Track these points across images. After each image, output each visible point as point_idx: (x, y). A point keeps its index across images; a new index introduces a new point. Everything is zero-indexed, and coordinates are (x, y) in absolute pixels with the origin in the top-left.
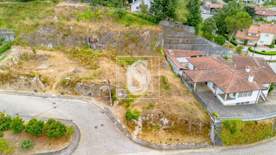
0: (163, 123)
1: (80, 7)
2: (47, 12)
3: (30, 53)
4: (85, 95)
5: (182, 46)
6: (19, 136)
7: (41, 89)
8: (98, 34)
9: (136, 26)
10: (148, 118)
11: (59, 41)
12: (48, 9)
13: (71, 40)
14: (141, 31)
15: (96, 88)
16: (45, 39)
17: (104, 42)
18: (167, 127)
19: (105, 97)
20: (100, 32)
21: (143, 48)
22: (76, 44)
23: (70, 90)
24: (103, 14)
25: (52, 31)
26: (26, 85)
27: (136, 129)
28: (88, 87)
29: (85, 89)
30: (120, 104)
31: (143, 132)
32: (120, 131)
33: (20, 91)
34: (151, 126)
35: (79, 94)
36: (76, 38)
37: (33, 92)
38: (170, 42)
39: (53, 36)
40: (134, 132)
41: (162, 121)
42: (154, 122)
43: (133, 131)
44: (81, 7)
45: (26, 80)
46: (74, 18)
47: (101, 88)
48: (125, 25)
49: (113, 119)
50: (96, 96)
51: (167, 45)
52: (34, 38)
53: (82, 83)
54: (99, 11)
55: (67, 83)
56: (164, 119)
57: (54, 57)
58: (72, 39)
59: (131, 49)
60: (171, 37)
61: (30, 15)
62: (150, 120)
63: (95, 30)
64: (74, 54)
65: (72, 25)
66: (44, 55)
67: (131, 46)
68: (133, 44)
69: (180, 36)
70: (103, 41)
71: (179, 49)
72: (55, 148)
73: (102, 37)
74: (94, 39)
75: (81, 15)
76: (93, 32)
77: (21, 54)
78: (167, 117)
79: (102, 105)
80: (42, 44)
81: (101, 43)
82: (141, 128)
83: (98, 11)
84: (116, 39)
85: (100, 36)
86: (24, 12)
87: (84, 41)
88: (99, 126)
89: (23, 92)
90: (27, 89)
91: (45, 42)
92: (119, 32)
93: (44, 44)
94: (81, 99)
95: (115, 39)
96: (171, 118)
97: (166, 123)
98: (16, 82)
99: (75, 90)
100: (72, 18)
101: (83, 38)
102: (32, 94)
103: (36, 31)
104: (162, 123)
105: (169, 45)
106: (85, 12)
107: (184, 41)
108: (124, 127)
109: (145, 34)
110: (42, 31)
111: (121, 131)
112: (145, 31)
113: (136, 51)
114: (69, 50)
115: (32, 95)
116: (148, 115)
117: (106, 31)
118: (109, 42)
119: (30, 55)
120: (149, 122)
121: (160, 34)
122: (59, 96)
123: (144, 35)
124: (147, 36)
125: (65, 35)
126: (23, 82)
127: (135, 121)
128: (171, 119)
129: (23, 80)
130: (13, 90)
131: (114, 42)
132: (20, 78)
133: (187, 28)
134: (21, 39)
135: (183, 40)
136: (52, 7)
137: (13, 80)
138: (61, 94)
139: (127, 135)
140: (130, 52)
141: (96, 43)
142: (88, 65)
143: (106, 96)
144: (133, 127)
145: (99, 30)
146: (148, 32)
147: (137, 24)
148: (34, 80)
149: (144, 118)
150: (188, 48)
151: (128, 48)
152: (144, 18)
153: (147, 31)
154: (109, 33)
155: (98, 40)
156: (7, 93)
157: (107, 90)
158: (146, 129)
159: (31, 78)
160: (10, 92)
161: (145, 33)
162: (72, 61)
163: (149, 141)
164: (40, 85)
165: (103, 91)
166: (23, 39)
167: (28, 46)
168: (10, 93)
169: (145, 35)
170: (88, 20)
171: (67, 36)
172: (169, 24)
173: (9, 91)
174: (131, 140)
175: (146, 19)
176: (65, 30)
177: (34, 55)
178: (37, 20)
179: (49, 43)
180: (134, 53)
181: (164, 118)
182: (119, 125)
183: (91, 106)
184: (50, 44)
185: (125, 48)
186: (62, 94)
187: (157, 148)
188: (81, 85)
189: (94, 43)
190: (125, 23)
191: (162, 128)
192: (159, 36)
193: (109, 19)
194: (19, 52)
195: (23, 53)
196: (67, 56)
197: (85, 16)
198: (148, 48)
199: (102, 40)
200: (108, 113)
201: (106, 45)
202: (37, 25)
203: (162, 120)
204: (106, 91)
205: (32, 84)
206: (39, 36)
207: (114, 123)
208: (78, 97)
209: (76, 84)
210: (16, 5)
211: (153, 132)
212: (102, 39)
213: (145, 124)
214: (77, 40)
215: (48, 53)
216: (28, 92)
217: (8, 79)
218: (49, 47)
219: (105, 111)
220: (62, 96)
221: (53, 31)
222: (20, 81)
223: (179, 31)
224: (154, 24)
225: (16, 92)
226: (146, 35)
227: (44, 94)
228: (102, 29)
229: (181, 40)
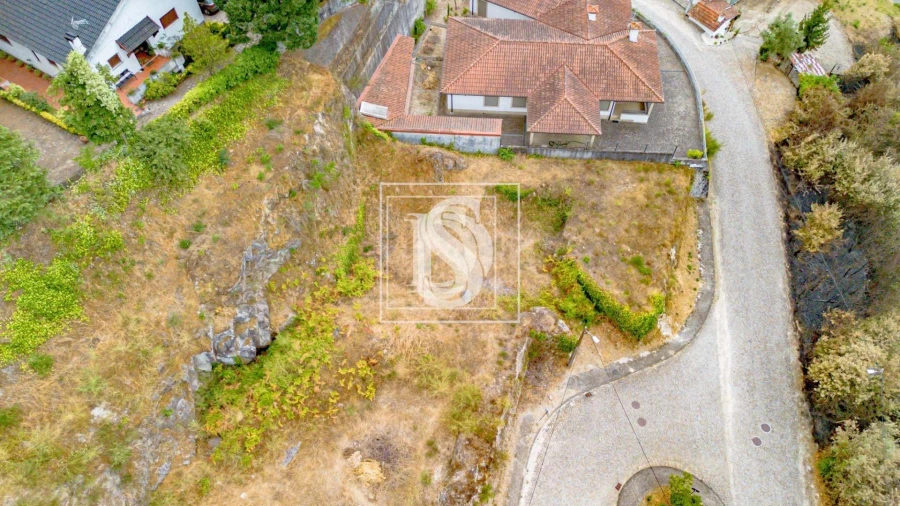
79: (560, 392)
88: (638, 413)
163: (690, 311)
182: (639, 363)
200: (592, 380)
207: (630, 373)
219: (583, 387)
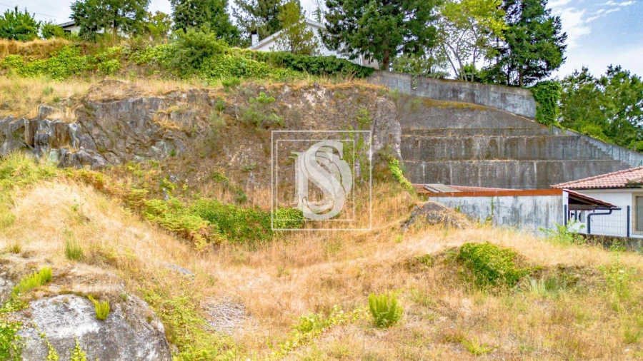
1: (35, 47)
5: (493, 170)
8: (81, 106)
17: (107, 142)
38: (428, 153)
44: (42, 46)
59: (236, 168)
63: (69, 94)
67: (240, 156)
68: (247, 145)
69: (470, 127)
70: (98, 136)
71: (475, 183)
73: (95, 117)
74: (56, 126)
76: (57, 101)
81: (89, 147)
84: (165, 122)
85: (87, 112)
92: (184, 96)
95: (158, 126)
105: (423, 165)
106: (50, 56)
107: (493, 143)
113: (263, 176)
117: (118, 94)
118: (130, 140)
121: (381, 100)
123: (302, 105)
131: (154, 142)
133: (496, 96)
135: (488, 141)
140: (233, 183)
141: (64, 148)
145: (90, 92)
146: (321, 93)
150: (522, 174)
151: (225, 165)
154: (132, 100)
155: (74, 128)
169: (310, 108)
172: (412, 85)
180: (252, 185)
185: (208, 161)
189: (54, 145)
192: (376, 109)
199: (96, 131)
201: (113, 157)
212: (96, 125)
223: (461, 109)
226: (313, 104)
228: (104, 88)
229: (479, 143)
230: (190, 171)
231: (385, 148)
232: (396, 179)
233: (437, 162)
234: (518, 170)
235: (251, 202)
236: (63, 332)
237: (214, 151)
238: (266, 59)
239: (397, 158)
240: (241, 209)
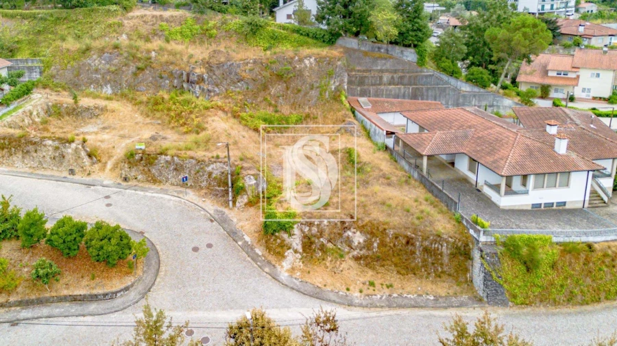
0: (353, 241)
1: (172, 17)
2: (110, 26)
3: (66, 103)
4: (174, 185)
5: (390, 91)
6: (30, 254)
7: (82, 168)
8: (207, 65)
9: (286, 49)
10: (315, 230)
11: (126, 81)
12: (112, 21)
13: (151, 79)
14: (297, 58)
15: (197, 168)
16: (99, 76)
17: (219, 81)
18: (362, 252)
19: (216, 190)
20: (211, 61)
21: (303, 93)
22: (159, 87)
23: (143, 172)
24: (218, 29)
25: (115, 61)
26: (54, 158)
27: (286, 256)
28: (182, 166)
29: (175, 169)
30: (250, 204)
31: (303, 262)
32: (249, 259)
33: (41, 172)
34: (322, 248)
35: (160, 182)
36: (161, 74)
37: (66, 174)
38: (361, 82)
39: (116, 70)
40: (284, 264)
41: (348, 237)
42: (329, 241)
43: (279, 261)
44: (176, 17)
45: (57, 148)
46: (160, 37)
47: (209, 169)
48: (262, 48)
49: (233, 235)
50: (196, 187)
51: (356, 89)
52: (78, 75)
53: (168, 157)
54: (210, 22)
55: (137, 157)
56: (354, 233)
57: (113, 111)
58: (153, 77)
59: (274, 95)
60: (364, 71)
61: (76, 31)
62: (321, 233)
63: (201, 58)
64: (154, 107)
65: (156, 49)
66: (95, 107)
67: (276, 89)
68: (279, 84)
69: (384, 68)
70: (215, 79)
72: (103, 286)
73: (214, 71)
74: (198, 76)
75: (173, 30)
76: (196, 62)
77: (50, 104)
78: (362, 229)
79: (211, 206)
80: (92, 86)
81: (213, 84)
82: (300, 253)
83: (208, 23)
84: (244, 74)
85: (210, 68)
86: (65, 26)
87: (176, 81)
88: (203, 247)
89: (45, 173)
90: (55, 168)
91: (97, 83)
92: (251, 61)
93: (96, 86)
94: (165, 192)
95: (241, 76)
96: (372, 231)
97: (359, 243)
98: (36, 151)
99: (153, 171)
100: (156, 38)
101: (176, 72)
102: (65, 177)
103: (85, 61)
104: (349, 242)
105: (359, 89)
106: (182, 25)
107: (392, 78)
108: (259, 251)
109: (305, 64)
110: (95, 60)
111: (252, 259)
112: (306, 57)
113: (286, 99)
114: (144, 99)
115: (64, 180)
116: (316, 223)
117: (223, 59)
118: (229, 81)
119: (67, 107)
120: (318, 238)
121: (339, 63)
122: (119, 184)
123: (303, 66)
124: (311, 68)
125: (139, 69)
126: (50, 153)
127: (285, 236)
128: (372, 233)
129: (50, 148)
130: (27, 169)
131: (239, 82)
132: (44, 143)
134: (53, 76)
135: (390, 77)
136: (119, 18)
137: (31, 147)
138: (123, 180)
139: (267, 269)
140: (273, 102)
141: (202, 85)
142: (182, 126)
143: (219, 186)
144: (279, 251)
145: (210, 58)
146: (312, 60)
147: (288, 46)
148: (72, 149)
149: (307, 228)
150: (404, 93)
151: (270, 94)
152: (304, 33)
153: (311, 57)
154: (229, 63)
155: (206, 76)
156: (14, 174)
157: (223, 173)
158: (312, 257)
159: (67, 144)
160: (21, 172)
161: (307, 62)
162: (148, 120)
163: (320, 285)
164: (83, 159)
165: (214, 176)
166: (57, 77)
167: (65, 89)
168: (20, 175)
169: (306, 67)
170: (187, 40)
171: (143, 70)
172: (359, 45)
173: (18, 170)
174: (276, 279)
175: (308, 35)
176: (140, 59)
177: (75, 106)
178: (88, 41)
179: (106, 85)
180: (281, 103)
181: (353, 230)
182: (248, 249)
183: (186, 207)
184: (109, 86)
185: (263, 93)
186: (125, 179)
187: (337, 300)
188: (167, 161)
189: (198, 84)
190: (264, 43)
191: (351, 255)
192: (336, 67)
193: (230, 37)
194: (47, 100)
195: (54, 102)
196: (138, 109)
197: (181, 33)
198: (313, 93)
199: (214, 77)
200: (223, 221)
201: (222, 87)
202: (87, 50)
203: (349, 235)
204: (219, 177)
205: (67, 157)
206: (88, 70)
207: (237, 242)
208: (159, 188)
209: (156, 159)
210: (52, 15)
211: (328, 264)
212: (214, 74)
213: (308, 243)
214: (161, 78)
215: (102, 103)
216: (56, 174)
217: (20, 146)
218: (105, 93)
219: (216, 217)
220: (125, 184)
221: (117, 61)
222: (45, 149)
223: (381, 58)
224: (324, 44)
225: (32, 173)
226: (308, 65)
227: (87, 179)
228: (215, 55)
230: (255, 96)
231: (340, 85)
232: (341, 102)
233: (366, 87)
234: (402, 91)
235: (281, 112)
236: (251, 183)
237: (265, 88)
238: (287, 29)
239: (345, 90)
240: (277, 115)
